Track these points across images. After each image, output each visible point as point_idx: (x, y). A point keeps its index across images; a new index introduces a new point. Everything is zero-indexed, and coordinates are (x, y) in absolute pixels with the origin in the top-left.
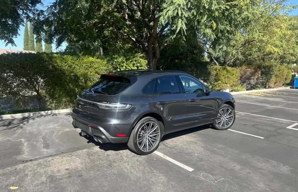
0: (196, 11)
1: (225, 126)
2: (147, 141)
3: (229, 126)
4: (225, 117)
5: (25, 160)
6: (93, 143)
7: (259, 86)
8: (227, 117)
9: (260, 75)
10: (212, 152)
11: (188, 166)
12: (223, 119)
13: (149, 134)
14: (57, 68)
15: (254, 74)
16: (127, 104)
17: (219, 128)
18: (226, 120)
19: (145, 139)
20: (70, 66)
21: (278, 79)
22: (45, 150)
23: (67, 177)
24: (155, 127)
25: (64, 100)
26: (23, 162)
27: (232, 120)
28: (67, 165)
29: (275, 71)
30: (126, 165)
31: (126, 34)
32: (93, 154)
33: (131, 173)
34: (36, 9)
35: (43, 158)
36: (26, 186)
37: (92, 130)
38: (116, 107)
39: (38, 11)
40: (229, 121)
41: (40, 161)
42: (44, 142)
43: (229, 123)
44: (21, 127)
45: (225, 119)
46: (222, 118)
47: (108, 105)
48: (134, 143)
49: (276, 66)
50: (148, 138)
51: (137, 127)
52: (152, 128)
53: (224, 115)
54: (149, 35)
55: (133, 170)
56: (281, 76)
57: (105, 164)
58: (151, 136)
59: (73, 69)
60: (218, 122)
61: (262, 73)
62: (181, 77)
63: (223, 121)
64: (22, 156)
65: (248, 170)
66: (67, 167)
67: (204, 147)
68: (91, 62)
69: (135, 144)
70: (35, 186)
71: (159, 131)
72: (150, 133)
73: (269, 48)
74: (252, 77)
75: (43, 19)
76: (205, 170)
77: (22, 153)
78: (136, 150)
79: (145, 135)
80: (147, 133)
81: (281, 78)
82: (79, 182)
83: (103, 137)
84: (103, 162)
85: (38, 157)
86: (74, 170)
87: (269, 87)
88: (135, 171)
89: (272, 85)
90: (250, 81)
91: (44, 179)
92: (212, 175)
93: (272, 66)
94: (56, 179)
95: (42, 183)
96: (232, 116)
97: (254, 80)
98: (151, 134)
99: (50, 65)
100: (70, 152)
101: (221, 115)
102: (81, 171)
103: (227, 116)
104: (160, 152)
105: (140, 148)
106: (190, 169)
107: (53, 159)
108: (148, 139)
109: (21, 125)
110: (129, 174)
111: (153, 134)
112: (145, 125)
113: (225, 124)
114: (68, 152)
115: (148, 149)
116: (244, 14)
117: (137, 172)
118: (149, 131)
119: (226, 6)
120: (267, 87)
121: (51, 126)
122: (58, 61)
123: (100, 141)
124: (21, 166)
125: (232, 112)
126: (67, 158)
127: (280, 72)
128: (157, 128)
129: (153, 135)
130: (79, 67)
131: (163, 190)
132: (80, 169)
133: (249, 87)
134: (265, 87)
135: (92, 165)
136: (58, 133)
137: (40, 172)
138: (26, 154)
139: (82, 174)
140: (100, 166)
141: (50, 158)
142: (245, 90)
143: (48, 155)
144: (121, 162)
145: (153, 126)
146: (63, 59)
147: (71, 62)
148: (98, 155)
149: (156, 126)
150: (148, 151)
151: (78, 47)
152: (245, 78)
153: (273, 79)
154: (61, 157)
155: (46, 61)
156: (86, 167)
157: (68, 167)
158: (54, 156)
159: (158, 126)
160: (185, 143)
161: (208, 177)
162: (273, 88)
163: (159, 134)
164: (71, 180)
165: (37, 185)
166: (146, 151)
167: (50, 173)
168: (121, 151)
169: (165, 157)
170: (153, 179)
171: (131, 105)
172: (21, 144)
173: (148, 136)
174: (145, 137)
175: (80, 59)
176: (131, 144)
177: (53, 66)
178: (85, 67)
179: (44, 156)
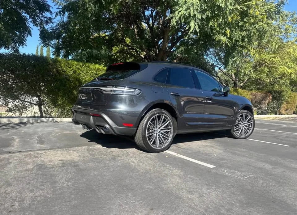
0: (210, 13)
1: (244, 135)
2: (158, 136)
3: (248, 134)
4: (244, 124)
5: (13, 151)
6: (95, 143)
7: (270, 112)
8: (246, 125)
9: (271, 100)
10: (233, 153)
11: (207, 163)
12: (242, 127)
13: (160, 129)
14: (61, 73)
15: (265, 98)
16: (136, 89)
17: (237, 136)
18: (244, 128)
19: (155, 135)
20: (75, 72)
21: (289, 106)
22: (38, 145)
23: (60, 166)
24: (167, 122)
25: (67, 108)
26: (10, 152)
27: (251, 128)
28: (62, 157)
29: (286, 96)
30: (133, 159)
31: (135, 51)
32: (94, 150)
33: (139, 166)
34: (44, 16)
35: (35, 151)
36: (6, 171)
37: (93, 119)
38: (123, 91)
39: (46, 17)
40: (248, 130)
41: (30, 153)
42: (39, 140)
43: (248, 131)
44: (17, 129)
45: (243, 126)
46: (241, 125)
47: (113, 89)
48: (142, 136)
49: (287, 92)
50: (158, 133)
51: (146, 118)
52: (163, 122)
53: (243, 122)
54: (158, 52)
55: (141, 164)
56: (292, 103)
57: (107, 158)
58: (162, 131)
59: (78, 76)
60: (236, 129)
61: (273, 98)
62: (197, 72)
63: (241, 129)
64: (10, 148)
65: (282, 170)
66: (61, 159)
67: (222, 150)
68: (97, 69)
69: (144, 137)
70: (18, 172)
71: (172, 127)
72: (162, 128)
73: (282, 69)
74: (264, 102)
75: (51, 31)
76: (228, 167)
77: (11, 146)
78: (145, 145)
79: (155, 129)
80: (158, 128)
81: (292, 105)
82: (74, 171)
83: (107, 126)
84: (105, 156)
85: (28, 150)
86: (69, 161)
87: (281, 114)
88: (144, 165)
89: (283, 112)
90: (261, 105)
91: (30, 167)
92: (239, 171)
93: (282, 91)
94: (46, 168)
95: (28, 170)
96: (252, 123)
97: (265, 105)
98: (162, 130)
99: (53, 68)
100: (68, 147)
101: (239, 121)
102: (78, 162)
103: (246, 123)
104: (173, 151)
105: (149, 143)
106: (212, 166)
107: (45, 152)
108: (159, 135)
109: (18, 127)
110: (137, 167)
111: (165, 129)
112: (155, 117)
113: (244, 133)
114: (65, 148)
115: (159, 147)
116: (259, 25)
117: (146, 165)
118: (160, 126)
119: (243, 7)
120: (278, 113)
121: (50, 129)
122: (63, 65)
123: (103, 132)
124: (6, 156)
125: (251, 120)
126: (62, 152)
127: (291, 99)
128: (169, 123)
129: (165, 131)
130: (84, 74)
131: (179, 182)
132: (77, 161)
133: (260, 112)
134: (276, 114)
135: (92, 158)
136: (56, 134)
137: (27, 161)
138: (16, 147)
139: (79, 165)
140: (101, 159)
141: (43, 151)
142: (256, 114)
143: (41, 149)
144: (126, 157)
145: (164, 120)
146: (68, 64)
147: (76, 68)
148: (99, 151)
149: (168, 120)
150: (158, 148)
151: (85, 55)
152: (256, 102)
153: (284, 105)
154: (56, 151)
155: (50, 64)
156: (84, 159)
157: (63, 159)
158: (48, 149)
159: (170, 120)
160: (201, 146)
161: (235, 173)
162: (284, 115)
163: (172, 130)
164: (64, 169)
165: (20, 171)
166: (156, 148)
167: (39, 162)
168: (127, 149)
169: (179, 156)
170: (166, 172)
171: (141, 90)
172: (12, 139)
173: (158, 131)
174: (156, 132)
175: (85, 66)
176: (138, 138)
177: (58, 71)
178: (90, 74)
179: (36, 149)
